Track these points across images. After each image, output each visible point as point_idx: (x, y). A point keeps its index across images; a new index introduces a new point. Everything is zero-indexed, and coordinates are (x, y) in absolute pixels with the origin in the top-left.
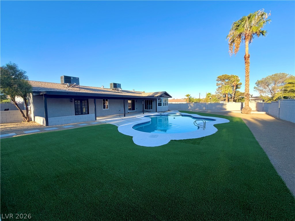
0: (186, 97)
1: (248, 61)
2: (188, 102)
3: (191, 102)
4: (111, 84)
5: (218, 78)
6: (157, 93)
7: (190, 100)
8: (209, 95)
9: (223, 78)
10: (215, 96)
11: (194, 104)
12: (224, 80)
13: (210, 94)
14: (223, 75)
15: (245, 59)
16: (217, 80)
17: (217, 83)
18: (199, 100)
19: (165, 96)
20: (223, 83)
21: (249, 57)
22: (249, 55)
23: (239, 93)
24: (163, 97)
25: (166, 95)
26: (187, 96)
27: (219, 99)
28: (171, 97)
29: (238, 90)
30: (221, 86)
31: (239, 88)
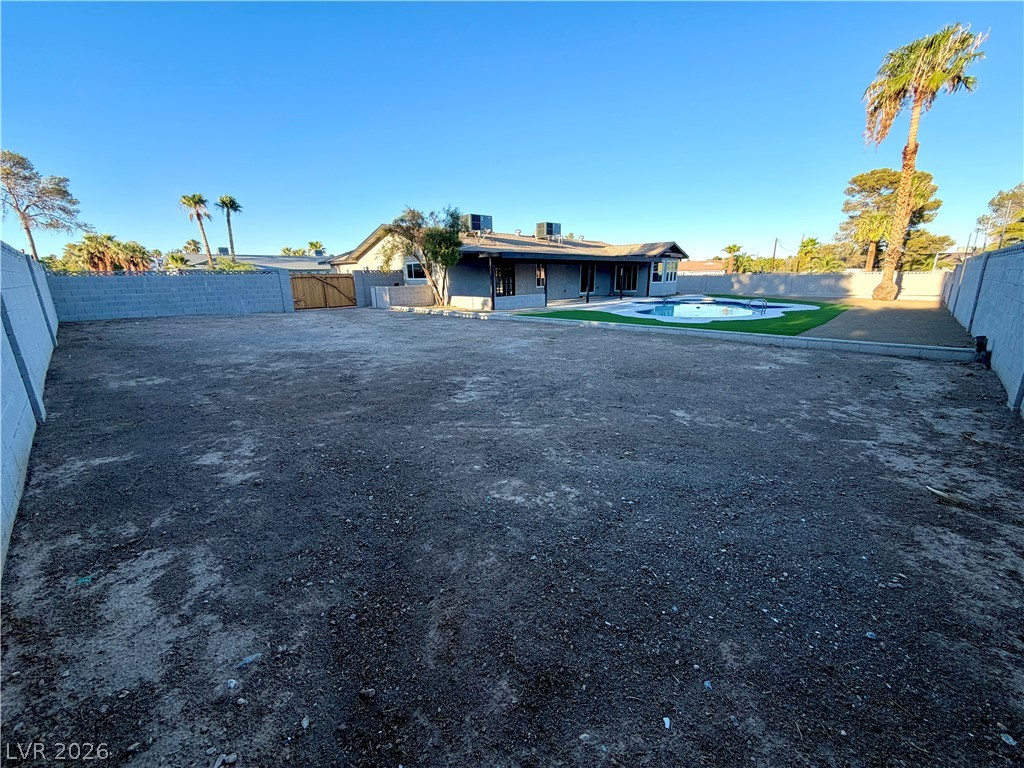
0: (725, 255)
1: (910, 162)
2: (729, 272)
3: (741, 270)
4: (540, 226)
5: (854, 181)
6: (653, 246)
7: (738, 263)
8: (809, 248)
9: (871, 183)
10: (830, 249)
11: (751, 278)
12: (873, 189)
13: (813, 242)
14: (873, 173)
15: (905, 158)
16: (850, 192)
17: (847, 203)
18: (773, 262)
19: (672, 254)
20: (868, 200)
21: (915, 152)
22: (917, 146)
23: (923, 238)
24: (669, 256)
25: (675, 251)
26: (730, 249)
27: (845, 260)
28: (685, 256)
29: (921, 226)
30: (858, 213)
31: (928, 221)
